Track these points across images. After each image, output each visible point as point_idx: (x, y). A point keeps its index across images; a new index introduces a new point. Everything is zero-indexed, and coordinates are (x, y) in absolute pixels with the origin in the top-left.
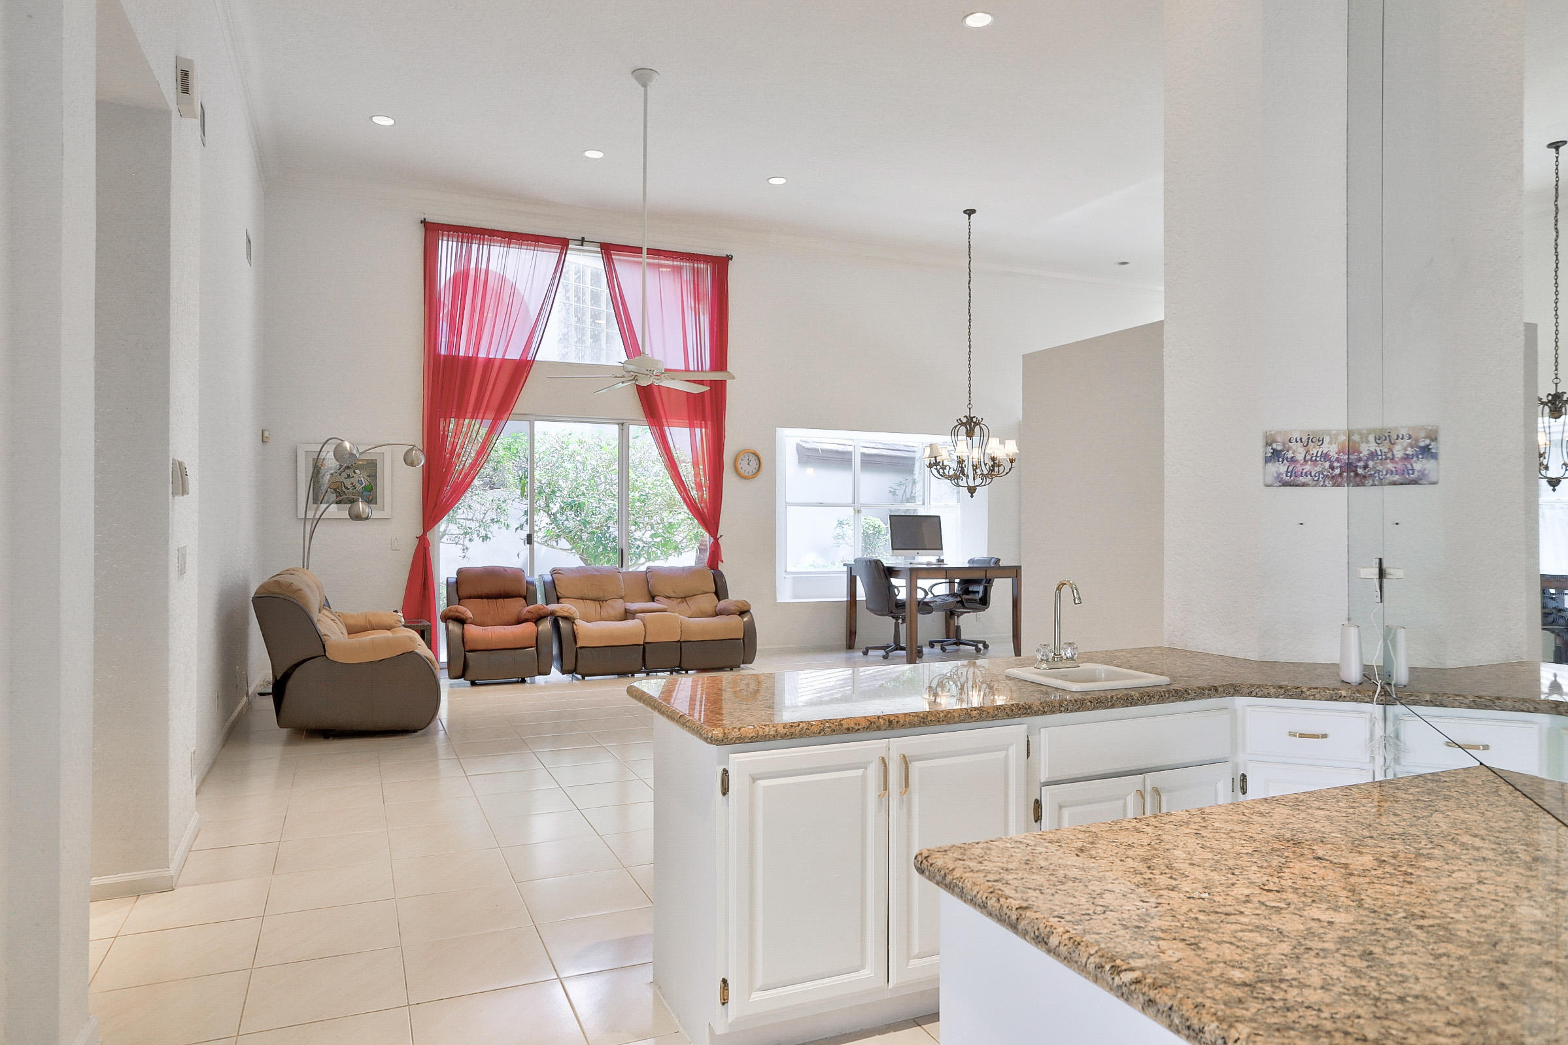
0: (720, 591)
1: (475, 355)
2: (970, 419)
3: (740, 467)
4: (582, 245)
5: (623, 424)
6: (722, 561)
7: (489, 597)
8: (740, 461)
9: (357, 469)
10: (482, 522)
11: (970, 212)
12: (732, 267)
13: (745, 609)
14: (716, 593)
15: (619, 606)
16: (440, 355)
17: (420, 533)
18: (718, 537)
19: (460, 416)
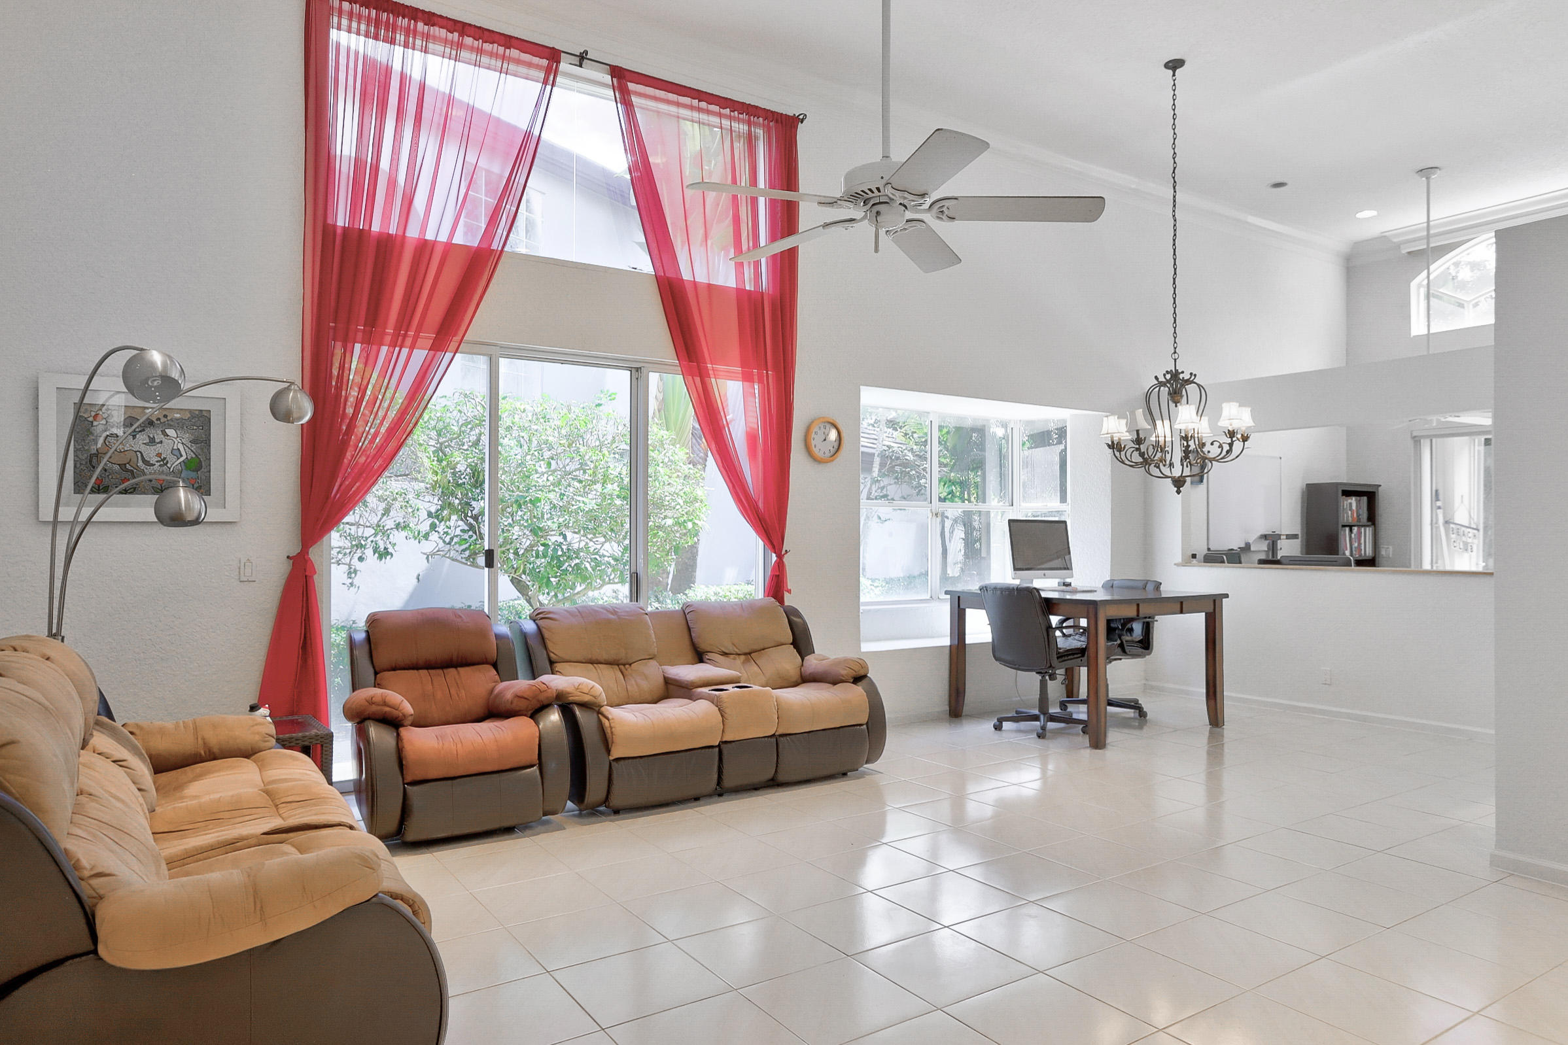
0: (801, 642)
1: (400, 233)
2: (1175, 375)
3: (813, 443)
4: (581, 66)
5: (638, 369)
6: (789, 591)
7: (429, 666)
8: (813, 435)
9: (170, 427)
10: (379, 529)
11: (1174, 65)
12: (802, 132)
13: (862, 673)
14: (795, 644)
15: (651, 674)
16: (335, 226)
17: (295, 550)
18: (783, 552)
19: (371, 339)
